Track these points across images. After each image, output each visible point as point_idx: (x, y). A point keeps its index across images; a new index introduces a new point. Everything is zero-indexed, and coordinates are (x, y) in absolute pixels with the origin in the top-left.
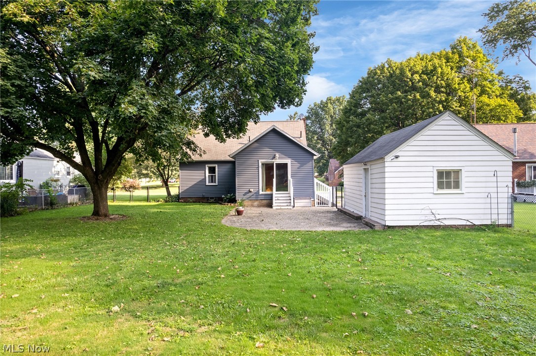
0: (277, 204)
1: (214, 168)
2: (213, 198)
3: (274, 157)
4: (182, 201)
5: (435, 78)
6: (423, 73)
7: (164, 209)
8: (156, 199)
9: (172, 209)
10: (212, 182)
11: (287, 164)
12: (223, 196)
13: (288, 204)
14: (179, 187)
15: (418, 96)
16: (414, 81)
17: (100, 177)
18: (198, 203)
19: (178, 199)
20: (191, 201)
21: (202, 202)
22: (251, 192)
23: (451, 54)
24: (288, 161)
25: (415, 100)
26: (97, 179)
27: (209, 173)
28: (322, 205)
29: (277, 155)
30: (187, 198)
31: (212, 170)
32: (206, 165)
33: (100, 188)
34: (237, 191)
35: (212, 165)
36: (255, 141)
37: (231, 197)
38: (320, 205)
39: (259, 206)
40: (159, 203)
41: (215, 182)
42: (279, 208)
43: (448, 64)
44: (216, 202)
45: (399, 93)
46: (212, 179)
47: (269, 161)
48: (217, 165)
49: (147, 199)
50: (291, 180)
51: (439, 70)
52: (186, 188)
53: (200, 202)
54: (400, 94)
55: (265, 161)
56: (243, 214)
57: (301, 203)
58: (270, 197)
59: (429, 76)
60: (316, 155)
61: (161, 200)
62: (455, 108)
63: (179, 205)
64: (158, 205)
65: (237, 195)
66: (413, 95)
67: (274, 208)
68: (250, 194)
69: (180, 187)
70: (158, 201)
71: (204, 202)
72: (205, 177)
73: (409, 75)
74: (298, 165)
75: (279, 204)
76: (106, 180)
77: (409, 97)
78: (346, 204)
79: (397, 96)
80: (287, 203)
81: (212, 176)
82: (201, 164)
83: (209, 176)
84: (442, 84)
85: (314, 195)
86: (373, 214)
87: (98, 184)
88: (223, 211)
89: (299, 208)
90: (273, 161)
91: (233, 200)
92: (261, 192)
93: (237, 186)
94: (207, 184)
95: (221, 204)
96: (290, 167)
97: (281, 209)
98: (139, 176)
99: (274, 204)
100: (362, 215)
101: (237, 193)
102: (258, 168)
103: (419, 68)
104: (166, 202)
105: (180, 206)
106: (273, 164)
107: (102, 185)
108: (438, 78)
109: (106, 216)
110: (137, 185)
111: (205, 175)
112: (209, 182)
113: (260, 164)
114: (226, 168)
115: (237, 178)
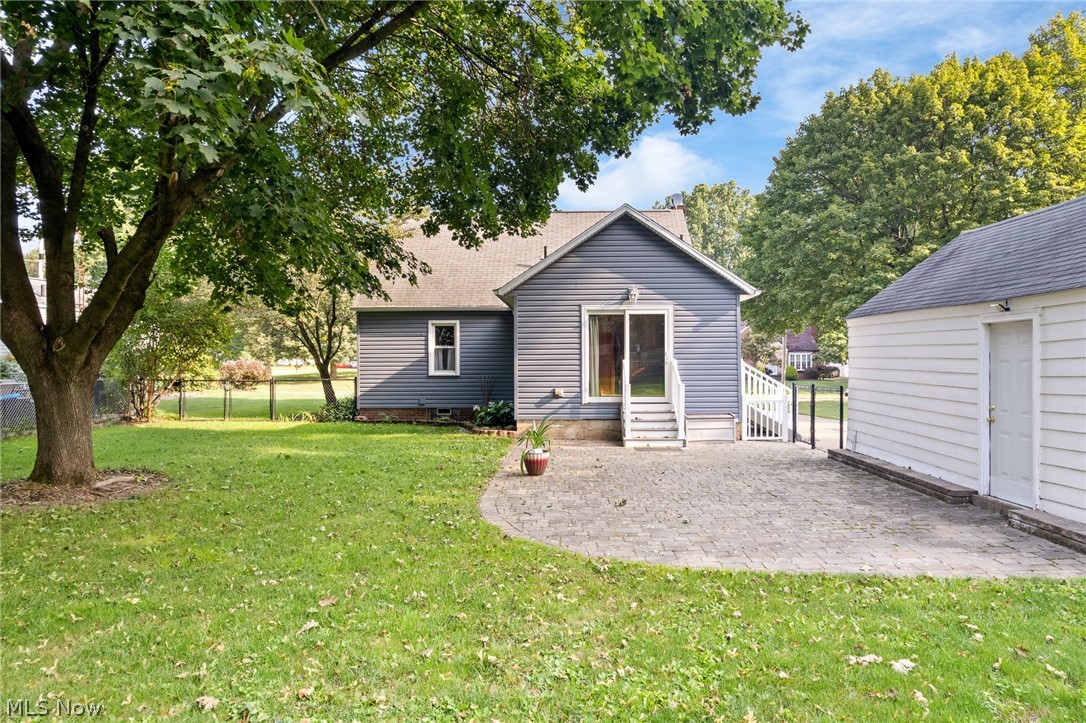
0: (636, 434)
1: (451, 329)
2: (447, 411)
3: (626, 297)
4: (365, 418)
5: (1008, 109)
6: (972, 100)
7: (302, 445)
8: (293, 411)
9: (327, 449)
10: (445, 368)
11: (663, 316)
12: (476, 407)
13: (670, 434)
14: (356, 380)
15: (963, 156)
16: (950, 120)
17: (60, 346)
18: (407, 427)
19: (352, 411)
20: (387, 418)
21: (419, 423)
22: (557, 397)
23: (1038, 55)
24: (667, 310)
25: (954, 167)
26: (49, 353)
27: (437, 343)
28: (762, 437)
29: (635, 291)
30: (377, 409)
31: (445, 336)
32: (430, 322)
33: (59, 385)
34: (517, 395)
35: (444, 321)
36: (573, 251)
37: (498, 410)
38: (756, 437)
39: (581, 438)
40: (302, 423)
41: (453, 369)
42: (643, 445)
43: (1036, 78)
44: (455, 424)
45: (913, 150)
46: (445, 360)
47: (610, 308)
48: (457, 322)
49: (271, 411)
50: (675, 363)
51: (1017, 91)
52: (373, 383)
53: (410, 423)
54: (914, 152)
55: (599, 307)
56: (547, 472)
57: (704, 432)
58: (617, 413)
59: (989, 108)
60: (745, 293)
61: (308, 414)
62: (1055, 187)
63: (353, 432)
64: (292, 431)
65: (517, 406)
66: (947, 154)
67: (628, 445)
68: (555, 404)
69: (359, 381)
70: (299, 418)
71: (423, 424)
72: (427, 353)
73: (938, 105)
74: (695, 321)
75: (642, 435)
76: (83, 358)
77: (940, 160)
78: (860, 438)
79: (905, 157)
80: (664, 430)
81: (445, 352)
82: (413, 318)
83: (436, 350)
84: (1024, 125)
85: (739, 407)
86: (1053, 492)
87: (52, 370)
88: (479, 458)
89: (700, 445)
90: (622, 307)
91: (505, 420)
92: (586, 399)
93: (517, 379)
94: (432, 372)
95: (470, 429)
96: (671, 326)
97: (649, 449)
98: (278, 352)
99: (628, 435)
100: (974, 487)
101: (517, 400)
102: (580, 327)
103: (962, 88)
104: (321, 421)
105: (354, 436)
106: (623, 316)
107: (67, 375)
108: (1014, 110)
109: (79, 480)
110: (261, 372)
111: (427, 349)
112: (437, 368)
113: (585, 318)
114: (486, 329)
115: (517, 357)
